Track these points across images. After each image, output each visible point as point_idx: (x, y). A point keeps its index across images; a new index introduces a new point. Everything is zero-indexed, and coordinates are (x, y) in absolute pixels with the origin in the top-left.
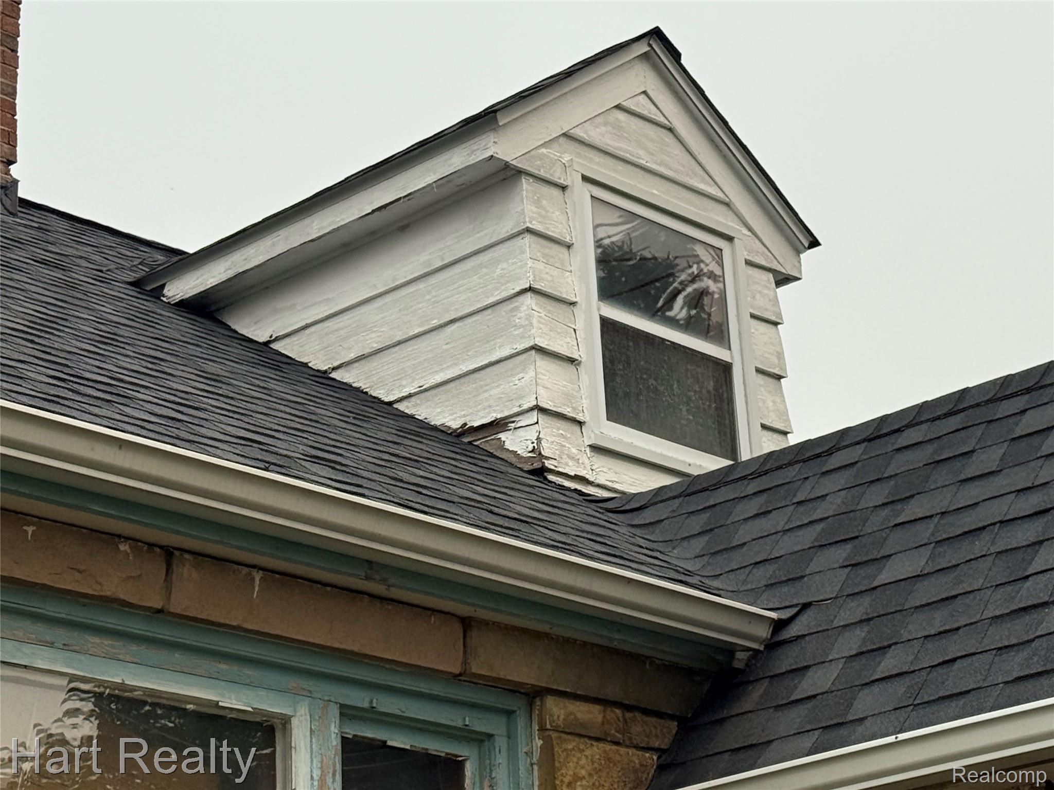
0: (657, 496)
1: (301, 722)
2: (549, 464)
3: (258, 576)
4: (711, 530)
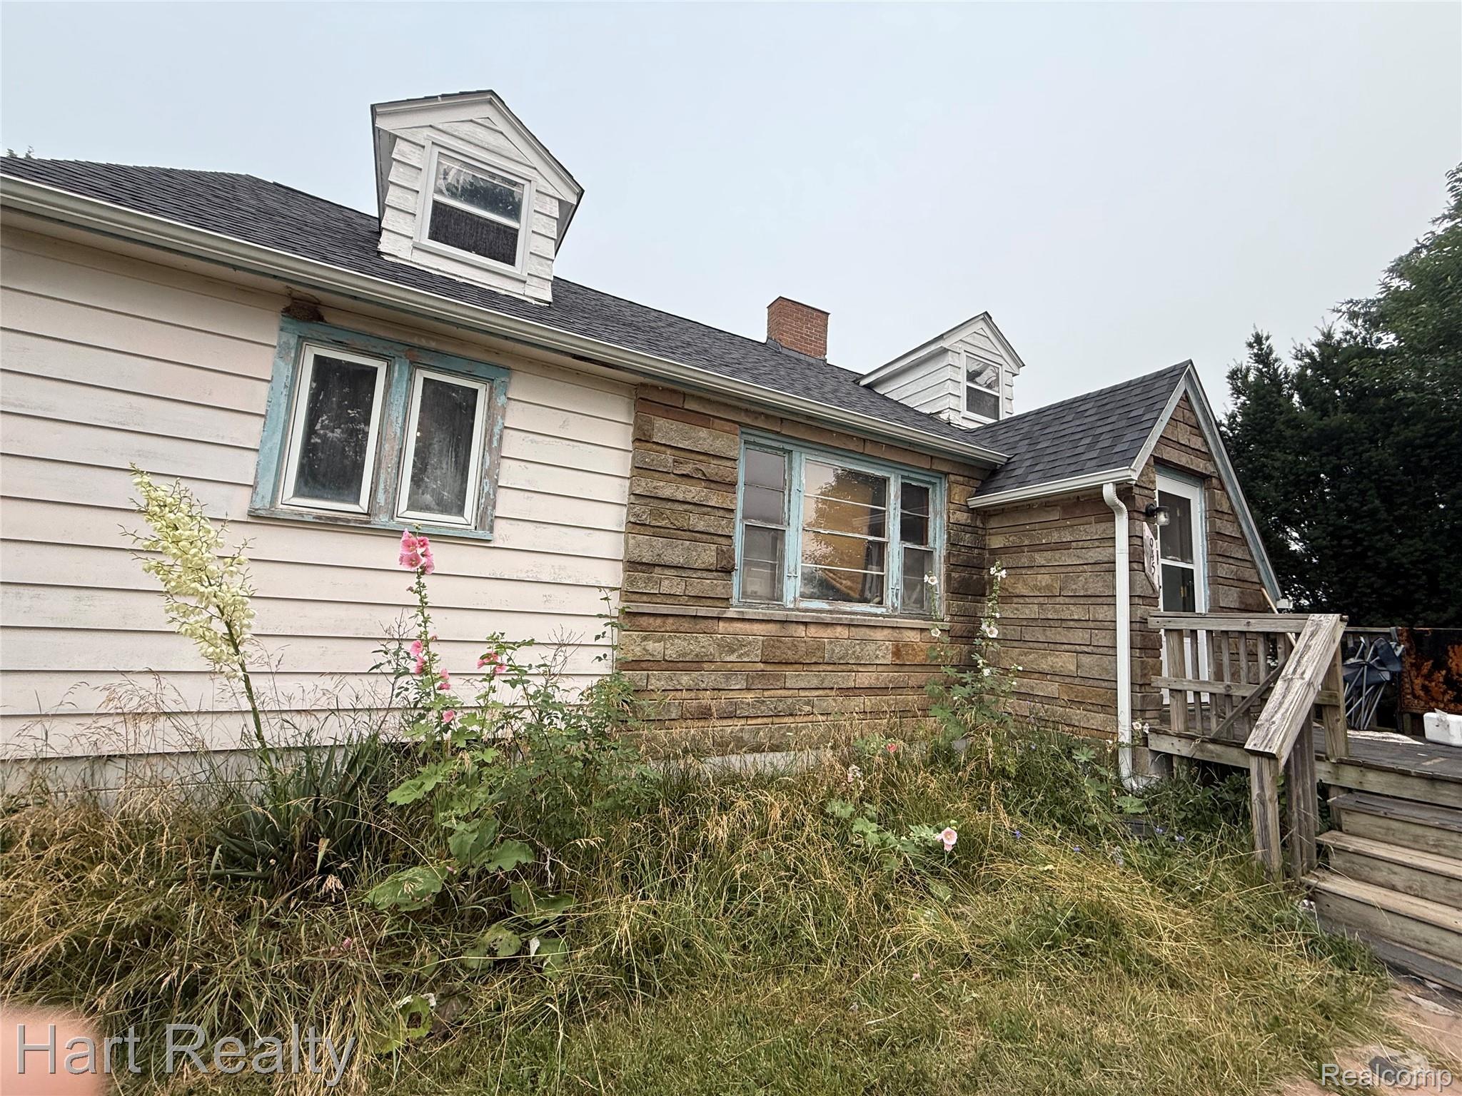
1: (892, 479)
2: (951, 422)
4: (992, 437)
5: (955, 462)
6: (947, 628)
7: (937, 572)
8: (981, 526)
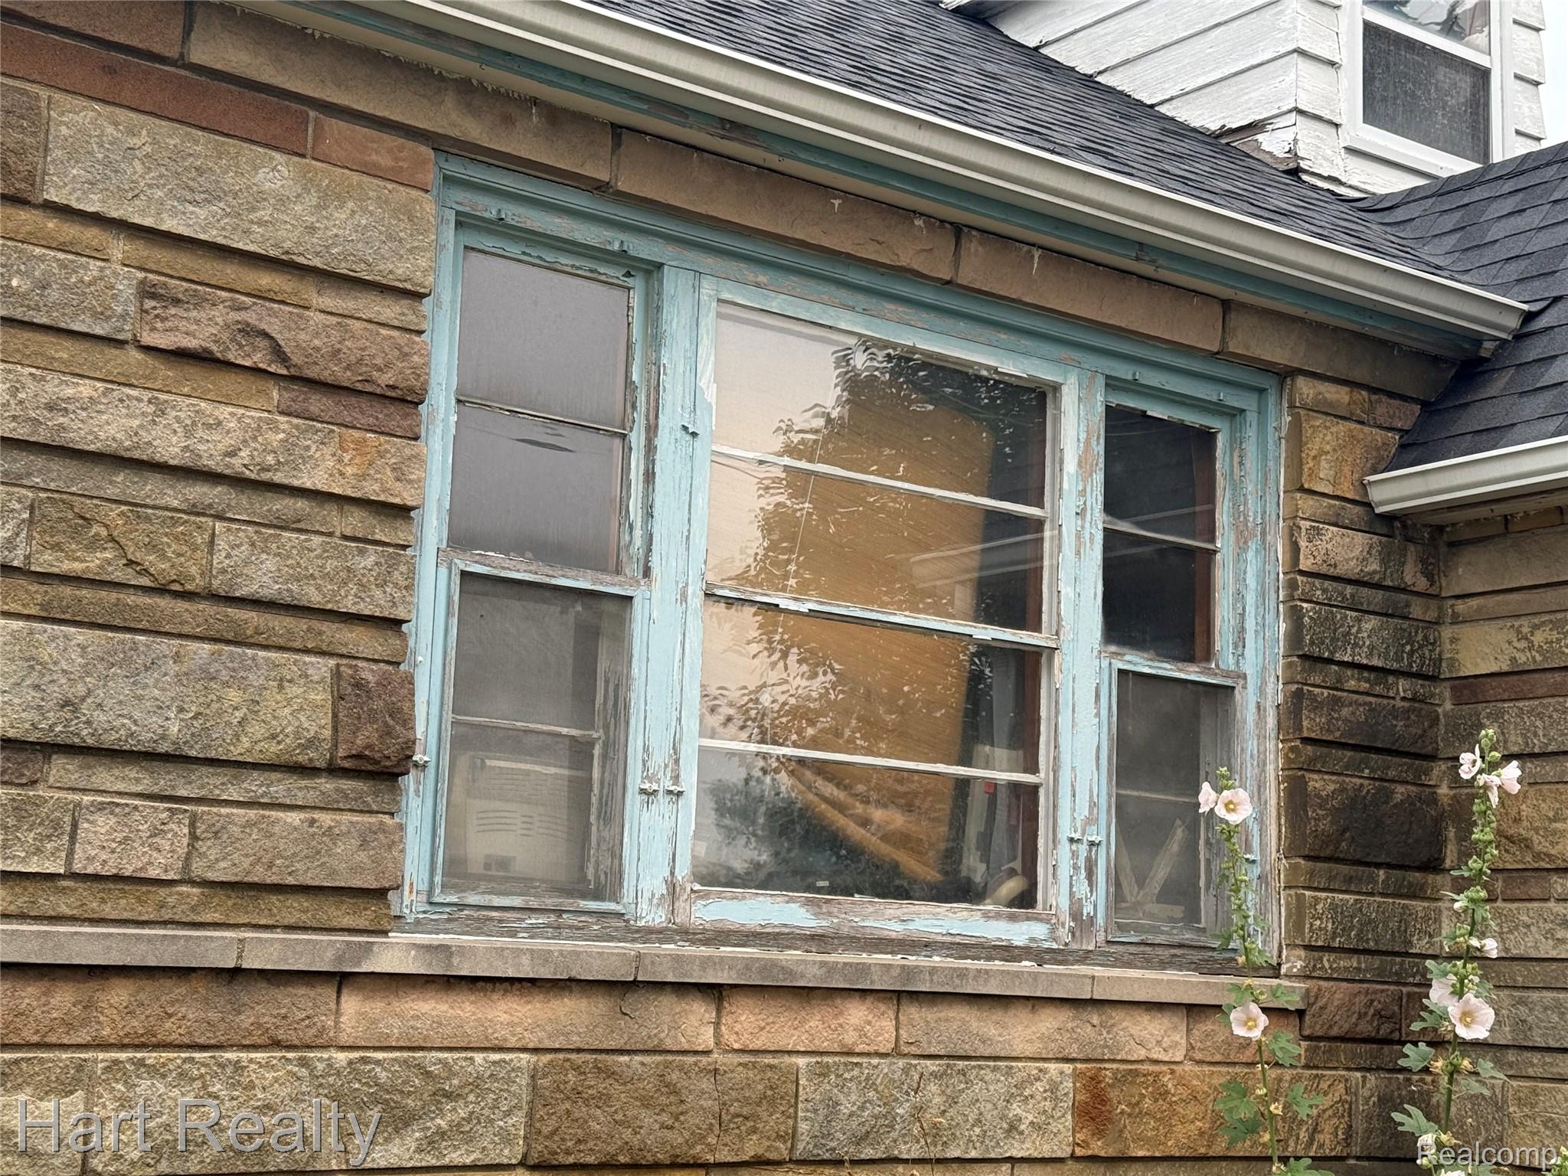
0: (1410, 197)
1: (1070, 389)
2: (1303, 164)
3: (1037, 254)
4: (1463, 228)
5: (1319, 327)
6: (1294, 1002)
7: (1250, 772)
8: (1422, 584)
